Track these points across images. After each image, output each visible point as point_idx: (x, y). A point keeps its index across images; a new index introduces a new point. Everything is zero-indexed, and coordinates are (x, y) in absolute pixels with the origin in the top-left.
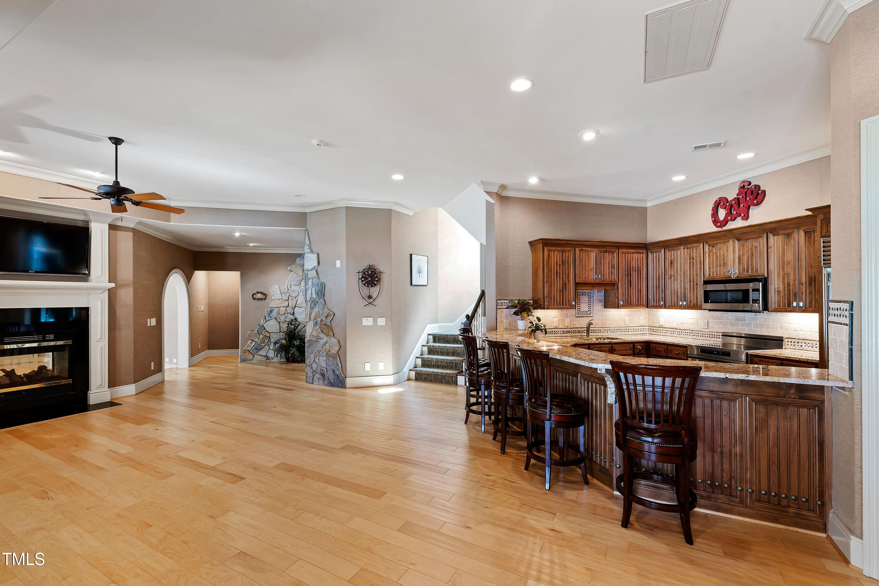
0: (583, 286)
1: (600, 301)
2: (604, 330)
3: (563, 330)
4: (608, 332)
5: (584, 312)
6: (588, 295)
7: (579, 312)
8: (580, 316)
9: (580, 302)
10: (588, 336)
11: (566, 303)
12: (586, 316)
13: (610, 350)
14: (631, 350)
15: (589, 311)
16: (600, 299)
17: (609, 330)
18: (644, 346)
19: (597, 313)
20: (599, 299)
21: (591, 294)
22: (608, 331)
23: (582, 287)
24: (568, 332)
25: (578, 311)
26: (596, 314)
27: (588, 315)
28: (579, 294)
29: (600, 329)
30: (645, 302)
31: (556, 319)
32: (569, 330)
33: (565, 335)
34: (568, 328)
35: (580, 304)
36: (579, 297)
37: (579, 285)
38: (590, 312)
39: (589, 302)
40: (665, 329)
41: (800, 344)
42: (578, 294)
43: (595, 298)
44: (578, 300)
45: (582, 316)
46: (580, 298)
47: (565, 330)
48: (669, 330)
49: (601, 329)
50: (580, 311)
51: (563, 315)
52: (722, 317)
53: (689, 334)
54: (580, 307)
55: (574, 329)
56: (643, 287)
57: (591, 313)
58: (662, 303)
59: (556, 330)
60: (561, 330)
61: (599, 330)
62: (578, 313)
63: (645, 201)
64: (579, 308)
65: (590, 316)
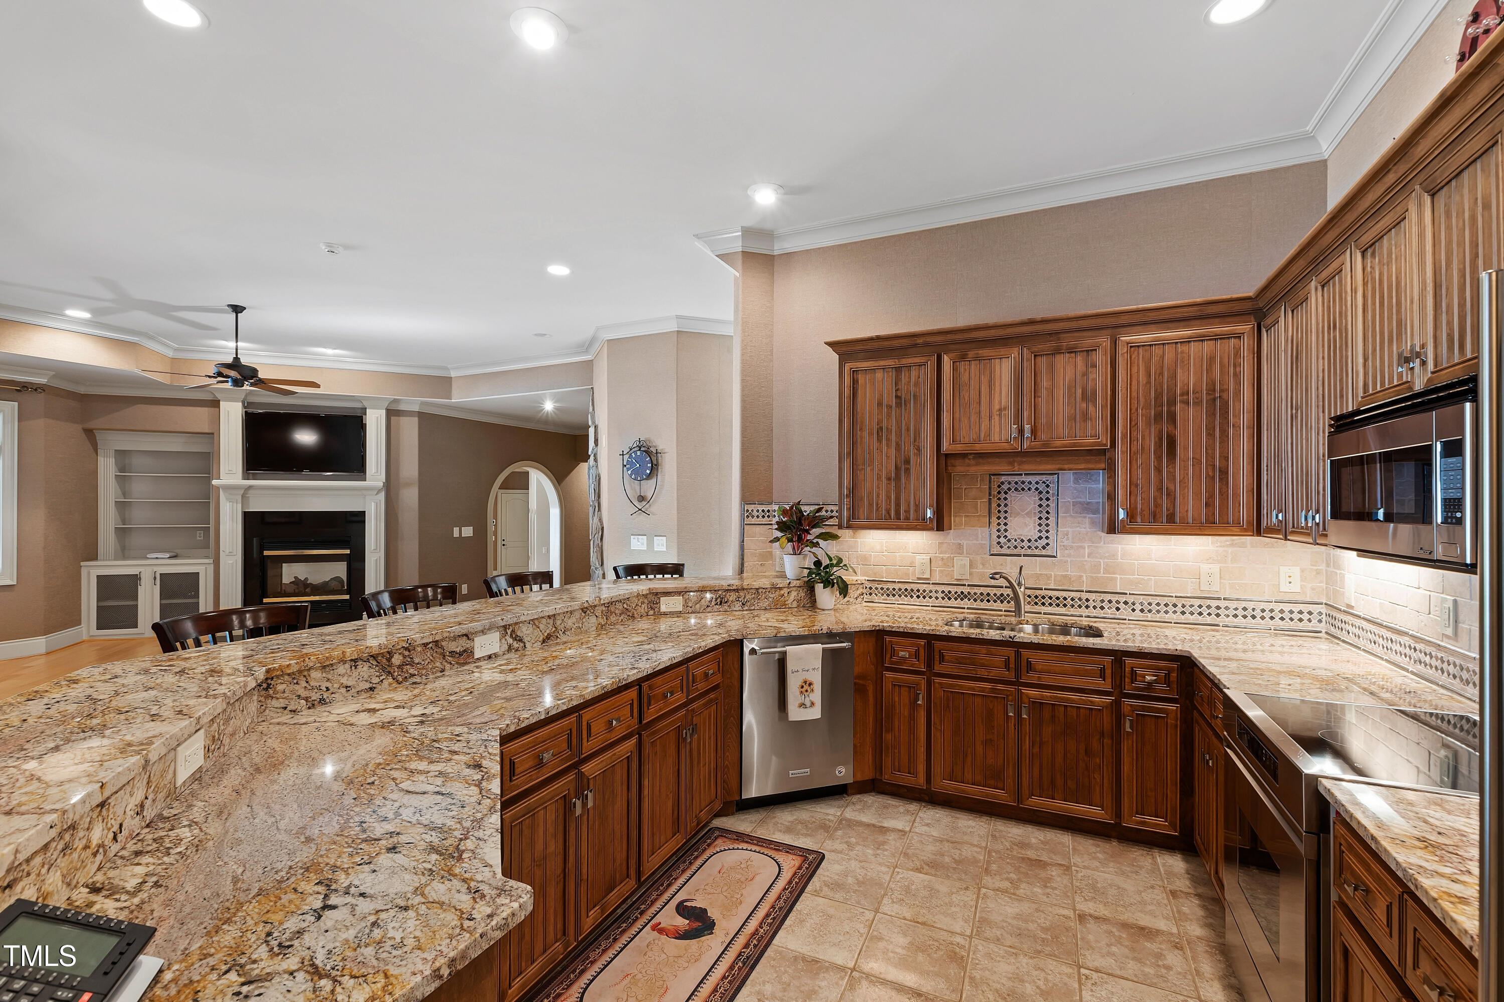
1: (1087, 508)
2: (1102, 601)
3: (947, 589)
4: (1118, 609)
5: (1022, 541)
6: (1037, 489)
7: (1002, 540)
8: (1008, 552)
9: (1006, 512)
10: (1017, 613)
11: (907, 511)
12: (1029, 552)
15: (1040, 538)
16: (1088, 503)
17: (1126, 603)
18: (1170, 671)
19: (1072, 547)
20: (1080, 503)
21: (1048, 486)
22: (1121, 606)
23: (969, 465)
24: (963, 596)
25: (999, 537)
26: (1065, 547)
27: (1037, 552)
28: (1005, 487)
29: (1085, 596)
30: (1244, 514)
31: (924, 556)
32: (966, 590)
33: (953, 603)
34: (964, 585)
35: (1006, 518)
36: (1003, 496)
37: (958, 462)
38: (1044, 542)
39: (1040, 512)
40: (1358, 622)
42: (999, 486)
43: (1066, 498)
44: (999, 505)
45: (1015, 552)
46: (1005, 499)
47: (953, 589)
48: (1366, 625)
49: (1092, 597)
50: (1006, 537)
51: (945, 545)
54: (1006, 524)
55: (982, 590)
57: (1048, 544)
59: (922, 587)
60: (940, 588)
61: (1080, 599)
62: (999, 543)
64: (1003, 527)
65: (1044, 552)
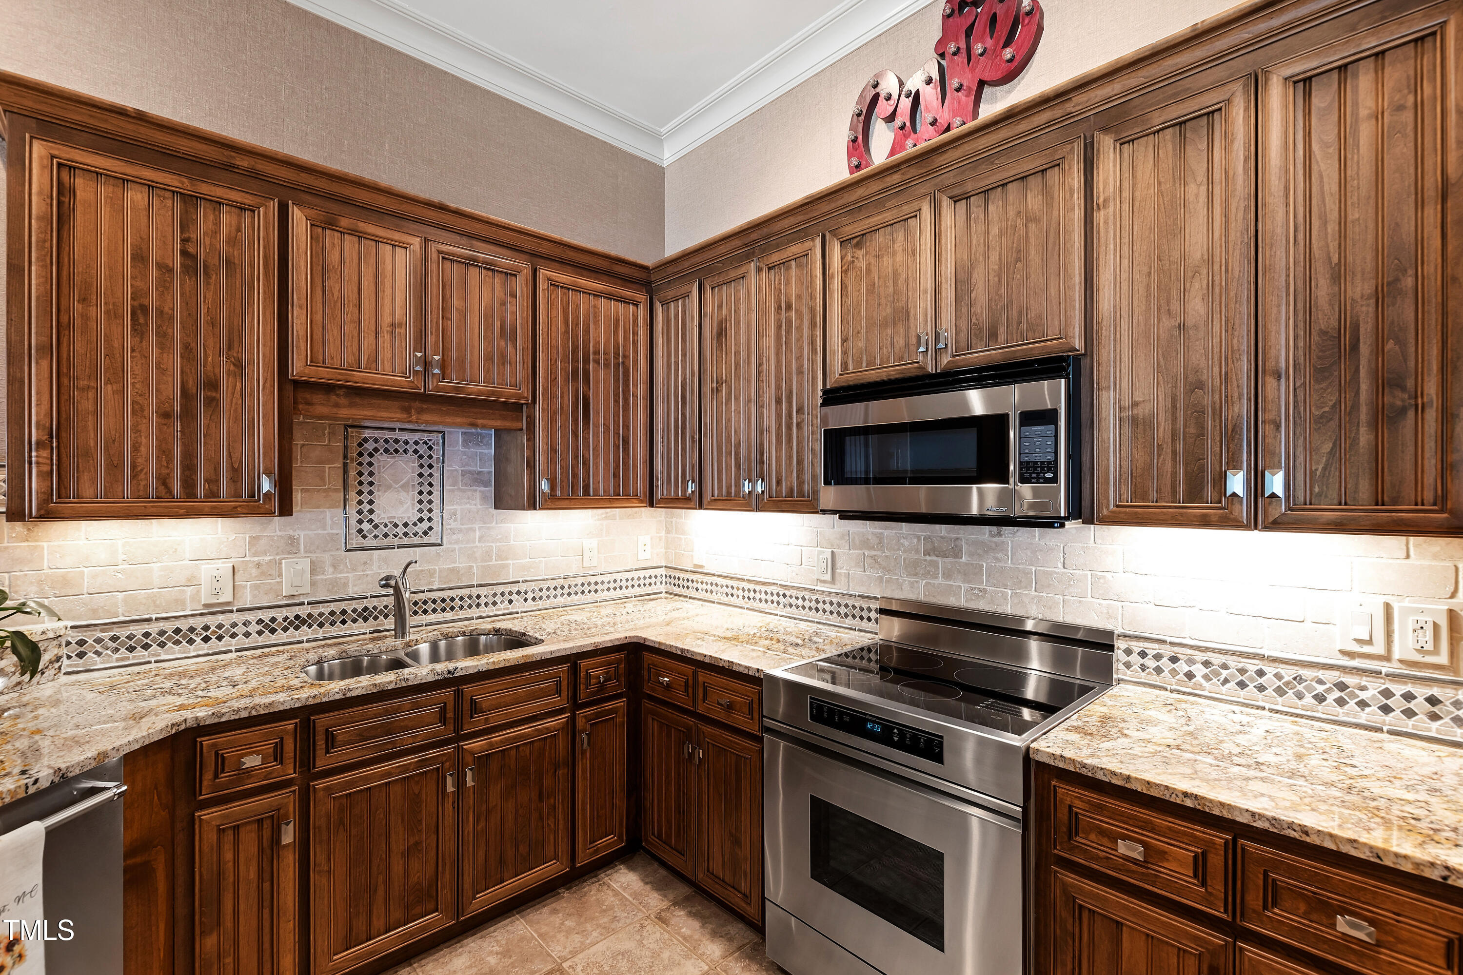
0: (343, 401)
1: (477, 479)
2: (495, 595)
3: (266, 616)
4: (511, 602)
5: (396, 526)
6: (416, 452)
7: (366, 526)
8: (374, 543)
9: (371, 484)
10: (399, 631)
11: (213, 481)
12: (406, 541)
13: (450, 715)
14: (559, 692)
15: (421, 520)
16: (479, 473)
17: (518, 593)
18: (618, 661)
19: (460, 530)
20: (470, 472)
21: (430, 448)
22: (514, 597)
23: (337, 405)
24: (299, 622)
25: (360, 522)
26: (453, 531)
27: (416, 540)
28: (370, 446)
29: (475, 592)
30: (641, 486)
31: (219, 564)
32: (303, 611)
33: (281, 636)
34: (302, 604)
35: (371, 493)
36: (366, 459)
37: (318, 398)
38: (425, 525)
39: (421, 484)
40: (710, 579)
41: (1183, 667)
42: (360, 445)
43: (453, 466)
44: (360, 474)
45: (386, 542)
46: (370, 464)
47: (279, 614)
48: (720, 581)
49: (483, 591)
50: (371, 521)
51: (263, 542)
52: (880, 538)
53: (775, 598)
54: (371, 502)
55: (333, 606)
56: (635, 428)
57: (430, 528)
58: (691, 488)
59: (213, 621)
60: (253, 617)
61: (470, 597)
62: (360, 531)
63: (657, 139)
64: (366, 507)
65: (426, 540)
